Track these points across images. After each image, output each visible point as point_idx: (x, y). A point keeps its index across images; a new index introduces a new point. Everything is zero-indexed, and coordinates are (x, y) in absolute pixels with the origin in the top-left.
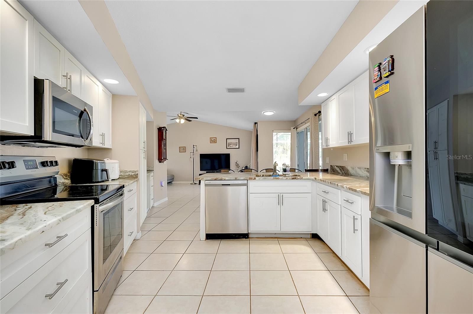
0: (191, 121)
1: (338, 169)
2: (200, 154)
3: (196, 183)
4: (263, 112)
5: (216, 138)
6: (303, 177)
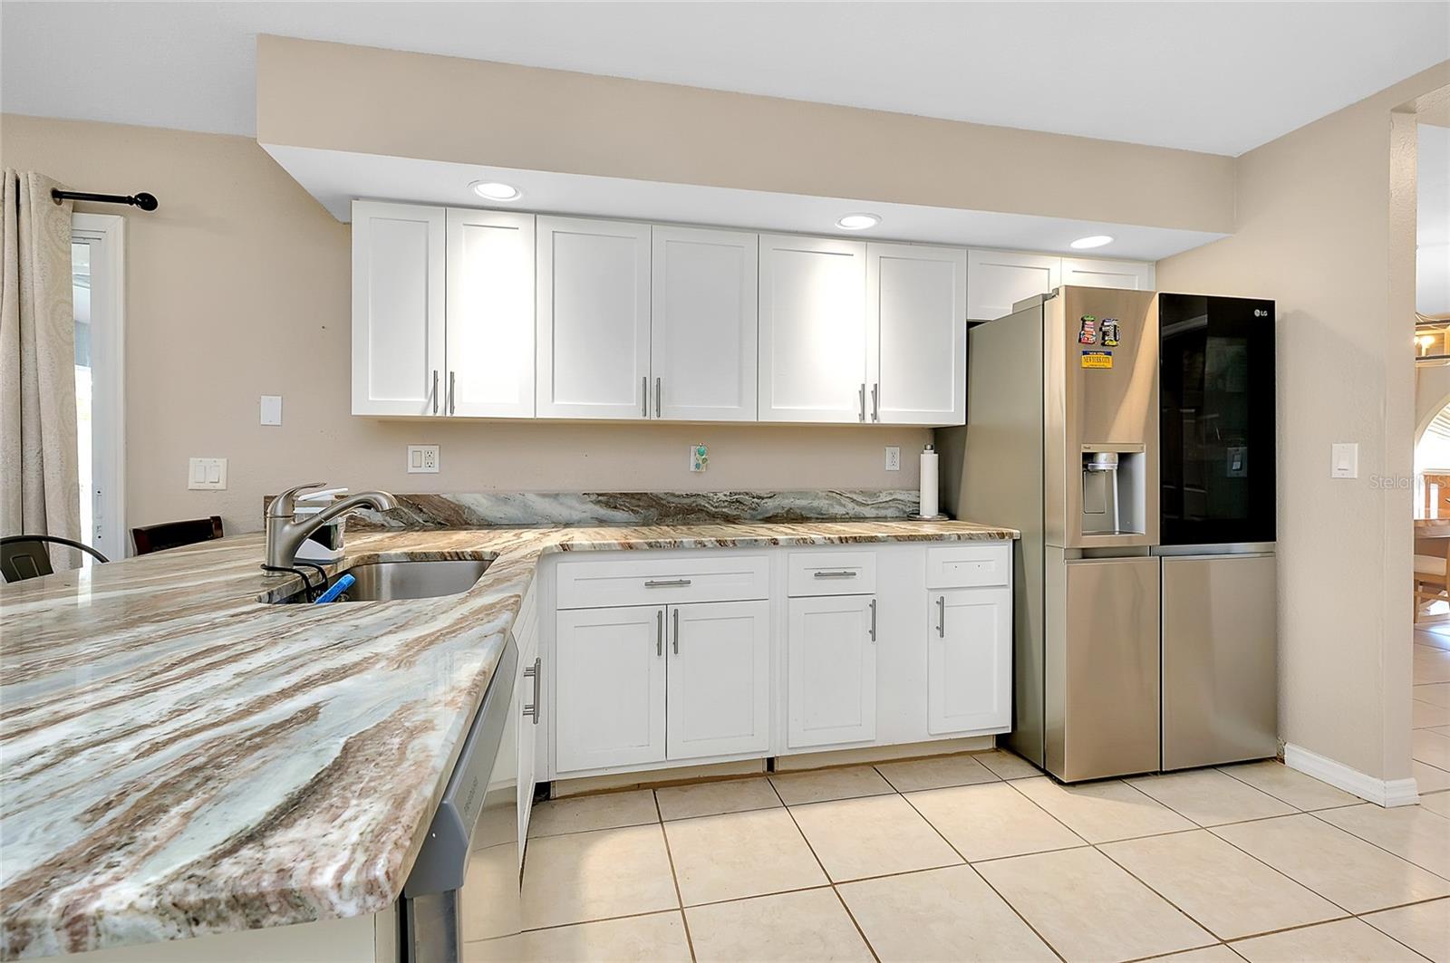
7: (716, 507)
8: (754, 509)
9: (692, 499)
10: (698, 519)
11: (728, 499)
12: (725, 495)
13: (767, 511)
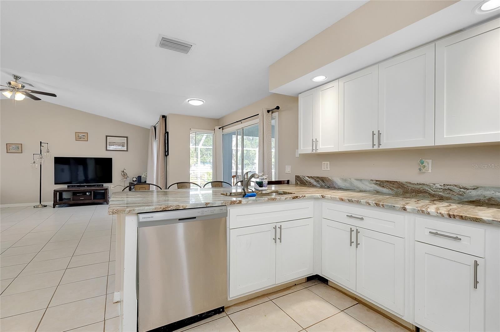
0: (41, 99)
1: (312, 181)
2: (55, 157)
3: (46, 204)
4: (187, 100)
5: (87, 133)
6: (306, 195)
7: (434, 191)
8: (461, 195)
9: (420, 186)
10: (424, 196)
11: (443, 187)
12: (441, 185)
13: (471, 197)
